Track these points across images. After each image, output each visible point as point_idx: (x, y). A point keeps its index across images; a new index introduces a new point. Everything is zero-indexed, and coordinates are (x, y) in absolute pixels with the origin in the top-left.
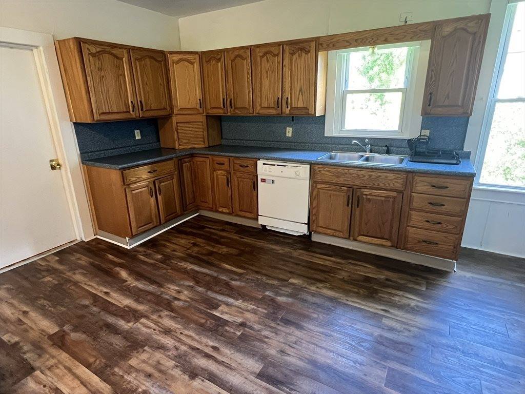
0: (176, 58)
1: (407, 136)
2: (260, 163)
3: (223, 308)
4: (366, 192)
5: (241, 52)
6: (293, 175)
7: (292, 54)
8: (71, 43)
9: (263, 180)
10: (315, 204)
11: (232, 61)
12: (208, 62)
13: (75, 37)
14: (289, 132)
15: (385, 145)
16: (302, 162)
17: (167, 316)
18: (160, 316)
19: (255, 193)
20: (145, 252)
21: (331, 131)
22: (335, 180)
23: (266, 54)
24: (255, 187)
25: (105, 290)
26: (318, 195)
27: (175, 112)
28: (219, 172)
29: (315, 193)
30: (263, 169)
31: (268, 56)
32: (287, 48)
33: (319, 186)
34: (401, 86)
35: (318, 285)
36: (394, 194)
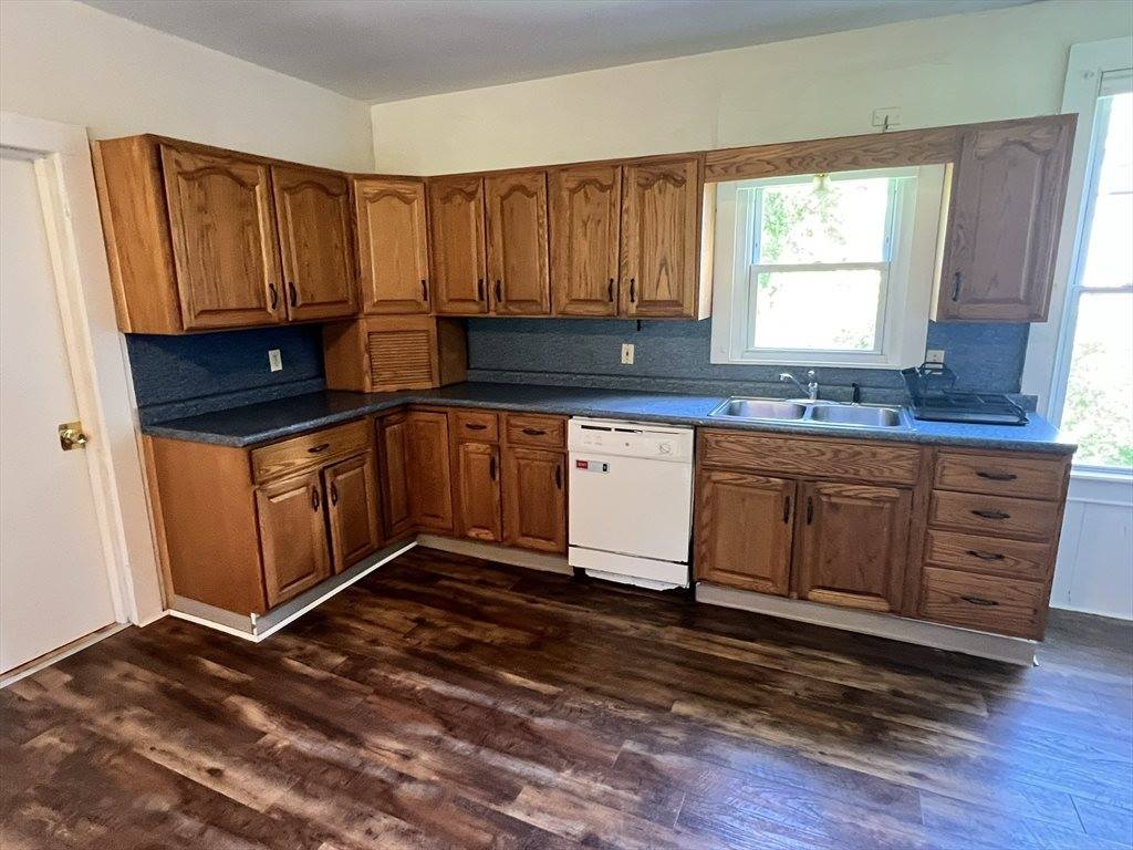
0: (372, 188)
1: (897, 363)
2: (574, 425)
3: (527, 795)
4: (829, 488)
5: (524, 180)
6: (655, 452)
7: (645, 186)
8: (135, 148)
9: (582, 465)
10: (706, 516)
11: (503, 198)
12: (447, 199)
13: (148, 136)
14: (628, 353)
15: (851, 384)
16: (673, 423)
17: (388, 829)
18: (369, 832)
19: (559, 494)
20: (300, 649)
21: (724, 351)
22: (754, 463)
23: (583, 184)
24: (561, 478)
25: (210, 763)
26: (714, 496)
27: (367, 308)
28: (472, 446)
29: (707, 491)
30: (581, 438)
31: (590, 189)
32: (632, 175)
33: (717, 476)
34: (878, 257)
35: (742, 718)
36: (893, 493)
